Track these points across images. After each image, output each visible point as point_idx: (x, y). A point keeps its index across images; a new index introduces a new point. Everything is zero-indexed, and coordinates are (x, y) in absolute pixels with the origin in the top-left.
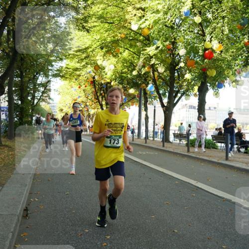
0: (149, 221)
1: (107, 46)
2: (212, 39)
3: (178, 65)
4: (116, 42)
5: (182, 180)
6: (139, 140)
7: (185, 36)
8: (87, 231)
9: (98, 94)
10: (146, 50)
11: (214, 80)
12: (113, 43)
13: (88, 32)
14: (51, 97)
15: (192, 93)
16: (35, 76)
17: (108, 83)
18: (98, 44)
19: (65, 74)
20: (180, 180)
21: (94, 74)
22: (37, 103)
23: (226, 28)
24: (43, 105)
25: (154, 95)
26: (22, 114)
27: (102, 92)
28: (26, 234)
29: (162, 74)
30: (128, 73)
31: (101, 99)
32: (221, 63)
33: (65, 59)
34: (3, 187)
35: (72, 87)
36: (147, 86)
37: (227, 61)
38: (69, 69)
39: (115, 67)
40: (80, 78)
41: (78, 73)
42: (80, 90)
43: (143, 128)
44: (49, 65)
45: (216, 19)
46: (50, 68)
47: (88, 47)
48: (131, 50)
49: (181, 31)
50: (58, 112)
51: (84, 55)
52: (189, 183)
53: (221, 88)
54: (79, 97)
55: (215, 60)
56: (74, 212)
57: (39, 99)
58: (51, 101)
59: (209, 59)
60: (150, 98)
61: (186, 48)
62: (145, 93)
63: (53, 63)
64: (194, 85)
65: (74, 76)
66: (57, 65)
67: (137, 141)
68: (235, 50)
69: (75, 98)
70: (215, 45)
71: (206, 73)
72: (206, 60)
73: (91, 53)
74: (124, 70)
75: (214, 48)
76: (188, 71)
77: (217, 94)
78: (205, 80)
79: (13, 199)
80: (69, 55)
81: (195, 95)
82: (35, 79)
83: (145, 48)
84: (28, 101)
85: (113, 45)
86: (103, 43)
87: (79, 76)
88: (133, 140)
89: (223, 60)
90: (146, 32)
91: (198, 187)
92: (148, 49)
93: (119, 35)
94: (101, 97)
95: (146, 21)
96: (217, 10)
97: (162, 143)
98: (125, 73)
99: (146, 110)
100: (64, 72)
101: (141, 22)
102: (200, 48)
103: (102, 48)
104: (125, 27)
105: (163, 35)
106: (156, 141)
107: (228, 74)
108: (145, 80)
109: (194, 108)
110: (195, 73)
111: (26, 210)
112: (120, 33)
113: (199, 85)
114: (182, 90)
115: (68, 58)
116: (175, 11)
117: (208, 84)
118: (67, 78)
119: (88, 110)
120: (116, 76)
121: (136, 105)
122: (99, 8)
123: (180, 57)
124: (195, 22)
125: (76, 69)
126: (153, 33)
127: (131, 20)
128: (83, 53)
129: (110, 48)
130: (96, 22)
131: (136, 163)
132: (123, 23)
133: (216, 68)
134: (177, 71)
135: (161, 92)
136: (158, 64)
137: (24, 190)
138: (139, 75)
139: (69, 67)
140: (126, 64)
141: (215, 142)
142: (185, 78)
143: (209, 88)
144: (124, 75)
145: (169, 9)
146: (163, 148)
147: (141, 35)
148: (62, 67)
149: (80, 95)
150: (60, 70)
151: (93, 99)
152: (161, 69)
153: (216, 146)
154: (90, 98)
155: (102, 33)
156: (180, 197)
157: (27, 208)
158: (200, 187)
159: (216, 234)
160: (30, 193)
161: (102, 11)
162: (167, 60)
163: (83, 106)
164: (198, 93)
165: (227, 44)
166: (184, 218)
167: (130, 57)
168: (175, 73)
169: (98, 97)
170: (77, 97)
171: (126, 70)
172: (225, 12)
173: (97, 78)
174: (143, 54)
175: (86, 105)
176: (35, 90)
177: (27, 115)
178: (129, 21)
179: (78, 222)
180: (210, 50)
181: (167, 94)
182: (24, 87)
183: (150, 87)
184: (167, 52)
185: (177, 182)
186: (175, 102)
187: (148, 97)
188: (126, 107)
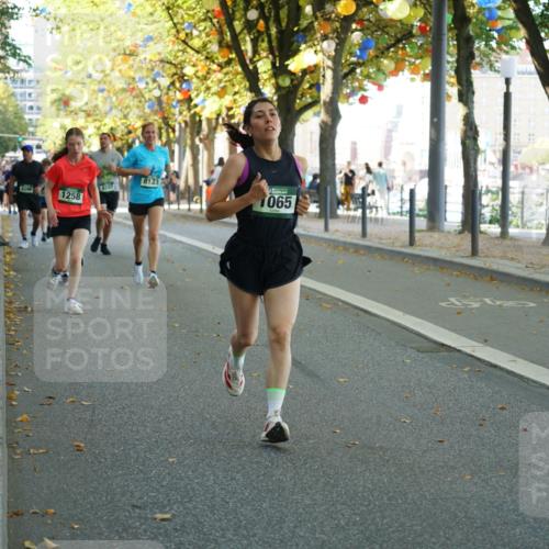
6: (436, 235)
9: (238, 25)
25: (500, 25)
27: (253, 14)
31: (247, 47)
50: (50, 110)
54: (150, 39)
58: (12, 62)
60: (479, 37)
62: (462, 20)
67: (429, 245)
88: (412, 242)
94: (248, 38)
99: (466, 95)
119: (190, 99)
121: (415, 71)
151: (214, 48)
154: (196, 43)
163: (165, 82)
169: (235, 36)
170: (138, 38)
175: (182, 78)
187: (471, 33)
188: (365, 82)
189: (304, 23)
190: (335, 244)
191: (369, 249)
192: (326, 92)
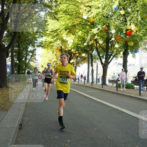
0: (93, 132)
1: (69, 29)
2: (131, 24)
3: (111, 39)
4: (74, 26)
5: (113, 108)
6: (88, 83)
7: (115, 22)
8: (56, 137)
10: (92, 30)
11: (132, 48)
12: (72, 27)
13: (58, 20)
14: (36, 58)
15: (119, 56)
16: (27, 46)
17: (70, 50)
18: (64, 27)
19: (44, 45)
20: (112, 107)
21: (61, 45)
22: (28, 62)
23: (139, 17)
24: (31, 63)
25: (97, 57)
26: (19, 68)
28: (20, 139)
29: (102, 45)
30: (81, 44)
32: (136, 38)
33: (44, 36)
34: (7, 111)
35: (48, 53)
36: (93, 52)
37: (140, 37)
38: (47, 42)
39: (74, 41)
40: (53, 47)
41: (52, 44)
42: (53, 54)
43: (90, 77)
44: (35, 40)
45: (133, 12)
46: (36, 42)
47: (58, 29)
48: (83, 31)
49: (112, 19)
50: (41, 67)
51: (55, 34)
52: (117, 109)
53: (137, 52)
54: (53, 58)
55: (133, 36)
56: (49, 126)
57: (29, 60)
58: (35, 61)
59: (129, 36)
60: (94, 59)
61: (115, 29)
62: (92, 56)
63: (37, 39)
64: (120, 51)
65: (49, 46)
66: (40, 40)
67: (87, 85)
68: (144, 30)
69: (50, 59)
70: (133, 27)
71: (128, 44)
72: (127, 36)
73: (59, 32)
74: (79, 43)
75: (132, 29)
76: (117, 43)
77: (134, 56)
78: (127, 48)
79: (14, 118)
80: (47, 34)
81: (121, 57)
82: (27, 48)
83: (91, 30)
84: (23, 61)
85: (73, 28)
86: (66, 27)
87: (53, 46)
88: (84, 84)
89: (138, 36)
90: (92, 20)
91: (123, 112)
92: (93, 30)
93: (76, 22)
95: (92, 14)
96: (134, 7)
97: (102, 85)
98: (80, 44)
99: (92, 66)
100: (44, 44)
101: (89, 14)
102: (124, 29)
103: (66, 30)
104: (79, 17)
105: (102, 22)
106: (98, 84)
107: (141, 44)
108: (92, 48)
109: (121, 64)
110: (121, 44)
111: (21, 125)
112: (76, 21)
113: (124, 51)
114: (114, 54)
115: (46, 36)
116: (109, 7)
117: (129, 51)
118: (45, 47)
120: (74, 46)
121: (86, 63)
122: (64, 6)
123: (112, 34)
124: (121, 14)
125: (51, 42)
126: (96, 20)
127: (83, 13)
128: (55, 32)
129: (70, 30)
130: (62, 14)
131: (86, 97)
132: (78, 15)
133: (133, 41)
134: (111, 43)
135: (101, 55)
136: (99, 39)
137: (20, 113)
138: (88, 46)
139: (46, 41)
140: (80, 39)
141: (133, 85)
142: (115, 47)
143: (129, 53)
144: (79, 45)
145: (105, 6)
146: (102, 89)
147: (89, 22)
148: (43, 41)
149: (53, 57)
150: (41, 43)
152: (101, 42)
153: (134, 87)
154: (59, 59)
155: (66, 21)
156: (112, 117)
157: (21, 123)
158: (124, 111)
159: (133, 140)
160: (24, 115)
161: (66, 8)
162: (104, 36)
163: (55, 64)
164: (123, 56)
165: (140, 27)
166: (114, 130)
167: (82, 35)
168: (109, 44)
170: (52, 58)
171: (80, 42)
172: (139, 7)
173: (63, 47)
174: (90, 33)
175: (57, 63)
176: (27, 55)
177: (22, 69)
178: (82, 13)
179: (51, 132)
180: (130, 30)
181: (105, 56)
182: (20, 53)
183: (95, 53)
184: (104, 32)
185: (110, 109)
186: (109, 61)
187: (93, 58)
188: (80, 64)
189: (72, 57)
190: (75, 84)
191: (79, 85)
192: (75, 65)
